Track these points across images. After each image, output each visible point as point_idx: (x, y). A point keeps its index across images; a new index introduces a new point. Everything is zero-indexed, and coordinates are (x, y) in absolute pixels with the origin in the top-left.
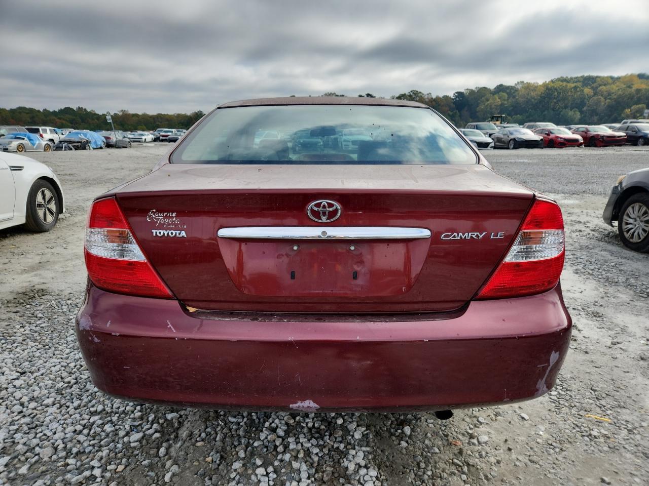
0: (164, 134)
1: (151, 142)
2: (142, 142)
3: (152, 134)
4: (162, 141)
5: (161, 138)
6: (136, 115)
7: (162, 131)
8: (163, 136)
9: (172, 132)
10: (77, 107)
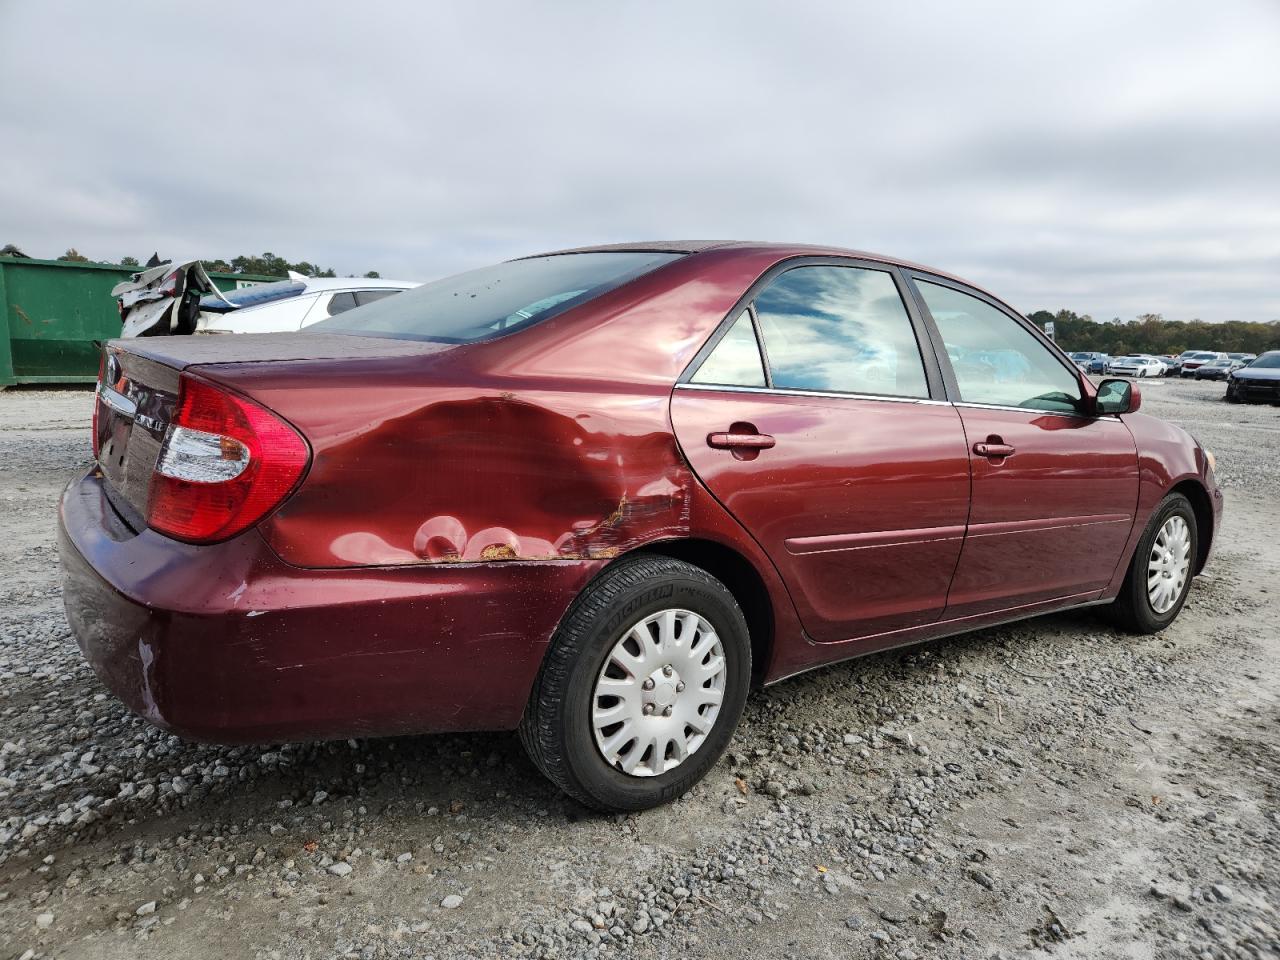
0: (1193, 361)
1: (1157, 377)
2: (1135, 376)
3: (1163, 361)
4: (1186, 375)
5: (1184, 369)
6: (1177, 325)
7: (1190, 355)
8: (1190, 366)
9: (1211, 357)
10: (1060, 310)
